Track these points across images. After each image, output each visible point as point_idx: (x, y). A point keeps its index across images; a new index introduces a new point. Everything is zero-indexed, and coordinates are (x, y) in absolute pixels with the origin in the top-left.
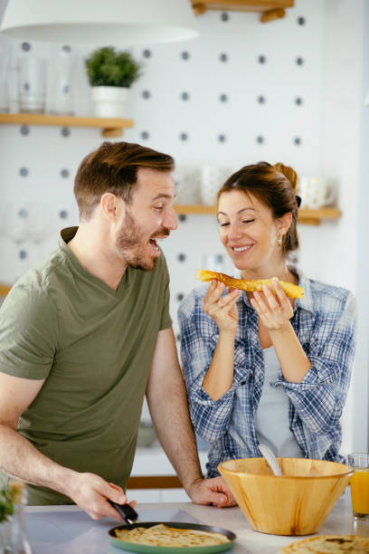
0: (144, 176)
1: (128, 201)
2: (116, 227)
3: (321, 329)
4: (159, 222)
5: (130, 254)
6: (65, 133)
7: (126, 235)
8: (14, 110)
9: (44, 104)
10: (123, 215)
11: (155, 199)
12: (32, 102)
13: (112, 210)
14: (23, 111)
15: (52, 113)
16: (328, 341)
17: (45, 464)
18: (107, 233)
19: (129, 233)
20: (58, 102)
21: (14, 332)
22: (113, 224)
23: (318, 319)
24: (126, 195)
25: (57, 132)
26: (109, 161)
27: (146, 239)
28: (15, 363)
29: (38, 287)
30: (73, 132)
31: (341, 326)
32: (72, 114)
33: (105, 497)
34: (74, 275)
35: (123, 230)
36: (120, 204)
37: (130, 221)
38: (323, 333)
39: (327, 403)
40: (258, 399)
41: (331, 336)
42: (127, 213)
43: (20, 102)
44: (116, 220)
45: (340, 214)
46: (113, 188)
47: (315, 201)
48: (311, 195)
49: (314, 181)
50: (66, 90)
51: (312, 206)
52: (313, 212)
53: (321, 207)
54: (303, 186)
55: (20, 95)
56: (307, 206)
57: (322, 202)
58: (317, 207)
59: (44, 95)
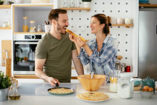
0: (60, 15)
1: (57, 21)
5: (60, 31)
6: (80, 11)
8: (69, 7)
9: (74, 6)
12: (72, 6)
13: (55, 23)
14: (70, 7)
15: (76, 7)
19: (58, 27)
20: (77, 5)
22: (55, 26)
30: (82, 11)
32: (80, 7)
33: (53, 82)
34: (50, 37)
37: (58, 25)
42: (57, 23)
43: (70, 6)
45: (133, 25)
46: (54, 18)
47: (128, 23)
48: (127, 22)
49: (128, 19)
50: (80, 3)
51: (127, 24)
52: (128, 25)
53: (129, 24)
54: (126, 20)
55: (70, 4)
56: (126, 24)
57: (129, 23)
58: (128, 24)
59: (74, 4)
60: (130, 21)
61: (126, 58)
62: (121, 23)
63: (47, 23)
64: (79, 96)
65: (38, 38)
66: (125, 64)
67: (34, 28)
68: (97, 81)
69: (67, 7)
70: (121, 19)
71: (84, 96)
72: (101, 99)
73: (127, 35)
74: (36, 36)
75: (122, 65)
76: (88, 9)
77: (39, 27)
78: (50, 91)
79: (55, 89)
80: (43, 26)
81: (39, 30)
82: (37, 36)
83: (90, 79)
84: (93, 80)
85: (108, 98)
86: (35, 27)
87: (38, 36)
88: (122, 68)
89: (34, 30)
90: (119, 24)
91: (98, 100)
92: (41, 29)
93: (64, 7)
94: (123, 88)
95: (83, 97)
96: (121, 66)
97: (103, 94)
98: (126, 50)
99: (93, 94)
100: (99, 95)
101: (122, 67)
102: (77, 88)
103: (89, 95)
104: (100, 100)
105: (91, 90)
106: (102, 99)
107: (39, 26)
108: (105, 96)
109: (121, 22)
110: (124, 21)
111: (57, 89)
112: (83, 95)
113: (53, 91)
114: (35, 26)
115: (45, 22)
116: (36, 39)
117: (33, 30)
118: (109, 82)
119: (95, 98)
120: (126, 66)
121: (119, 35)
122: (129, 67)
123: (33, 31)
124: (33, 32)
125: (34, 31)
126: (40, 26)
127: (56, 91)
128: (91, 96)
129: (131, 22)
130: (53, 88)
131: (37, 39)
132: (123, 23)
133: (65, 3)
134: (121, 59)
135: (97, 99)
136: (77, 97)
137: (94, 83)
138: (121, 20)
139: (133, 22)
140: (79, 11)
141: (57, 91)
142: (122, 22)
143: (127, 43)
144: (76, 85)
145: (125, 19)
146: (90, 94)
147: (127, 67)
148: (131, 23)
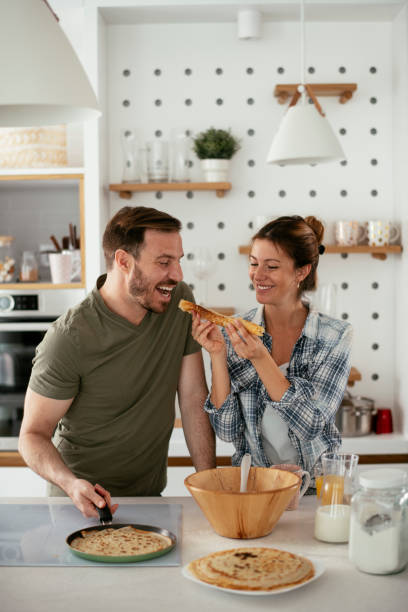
0: (151, 236)
1: (137, 257)
2: (129, 277)
3: (319, 354)
4: (164, 273)
5: (141, 299)
6: (190, 195)
7: (135, 284)
8: (145, 180)
9: (167, 175)
10: (133, 267)
11: (159, 258)
12: (158, 175)
13: (123, 263)
14: (151, 181)
15: (173, 181)
16: (322, 363)
17: (55, 469)
18: (123, 281)
19: (138, 282)
20: (179, 171)
21: (43, 361)
22: (126, 276)
23: (319, 345)
24: (135, 251)
25: (183, 194)
26: (121, 223)
27: (152, 287)
28: (45, 386)
29: (63, 324)
30: (195, 194)
31: (336, 352)
32: (189, 181)
34: (99, 315)
35: (133, 281)
36: (131, 259)
37: (138, 273)
38: (320, 357)
39: (306, 416)
40: (264, 409)
41: (326, 359)
42: (136, 266)
43: (150, 175)
44: (128, 273)
45: (402, 249)
46: (124, 246)
47: (380, 240)
48: (377, 235)
49: (379, 224)
50: (190, 164)
51: (378, 244)
52: (379, 248)
53: (386, 244)
54: (371, 228)
55: (148, 169)
56: (374, 244)
57: (386, 240)
58: (382, 244)
59: (167, 169)
60: (387, 232)
61: (375, 377)
62: (355, 242)
63: (61, 244)
64: (194, 567)
65: (24, 306)
66: (372, 401)
67: (7, 267)
68: (265, 498)
69: (139, 181)
70: (353, 223)
71: (214, 571)
72: (284, 581)
73: (375, 286)
74: (15, 297)
75: (358, 409)
76: (221, 187)
77: (29, 263)
78: (76, 541)
79: (97, 534)
80: (44, 256)
81: (26, 273)
82: (22, 297)
83: (236, 492)
84: (251, 497)
85: (311, 574)
86: (11, 262)
87: (24, 299)
88: (358, 421)
89: (9, 272)
90: (346, 244)
91: (271, 588)
92: (36, 266)
93: (124, 182)
94: (371, 534)
95: (212, 575)
96: (354, 410)
97: (292, 556)
98: (376, 347)
99: (249, 560)
100: (277, 562)
101: (358, 414)
102: (187, 525)
103: (236, 566)
104: (280, 586)
105: (241, 536)
106: (287, 585)
107: (27, 256)
108: (300, 566)
109: (351, 239)
110: (364, 231)
111: (105, 531)
112: (209, 565)
113: (89, 543)
114: (11, 257)
115: (53, 239)
116: (15, 309)
117: (4, 273)
118: (312, 491)
119: (258, 579)
120: (374, 413)
121: (345, 286)
122: (388, 412)
123: (5, 277)
124: (4, 282)
125: (9, 278)
126: (32, 257)
127: (103, 544)
128: (242, 568)
129: (391, 237)
130: (88, 530)
131: (22, 309)
132: (362, 243)
133: (128, 164)
134: (357, 383)
135: (270, 584)
136: (186, 572)
137: (255, 507)
138: (353, 227)
139: (400, 238)
140: (184, 194)
141: (104, 541)
142: (355, 237)
143: (376, 316)
144: (182, 507)
145: (367, 224)
146: (237, 561)
147: (381, 412)
148: (393, 240)
